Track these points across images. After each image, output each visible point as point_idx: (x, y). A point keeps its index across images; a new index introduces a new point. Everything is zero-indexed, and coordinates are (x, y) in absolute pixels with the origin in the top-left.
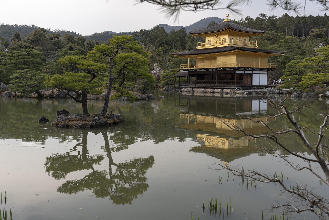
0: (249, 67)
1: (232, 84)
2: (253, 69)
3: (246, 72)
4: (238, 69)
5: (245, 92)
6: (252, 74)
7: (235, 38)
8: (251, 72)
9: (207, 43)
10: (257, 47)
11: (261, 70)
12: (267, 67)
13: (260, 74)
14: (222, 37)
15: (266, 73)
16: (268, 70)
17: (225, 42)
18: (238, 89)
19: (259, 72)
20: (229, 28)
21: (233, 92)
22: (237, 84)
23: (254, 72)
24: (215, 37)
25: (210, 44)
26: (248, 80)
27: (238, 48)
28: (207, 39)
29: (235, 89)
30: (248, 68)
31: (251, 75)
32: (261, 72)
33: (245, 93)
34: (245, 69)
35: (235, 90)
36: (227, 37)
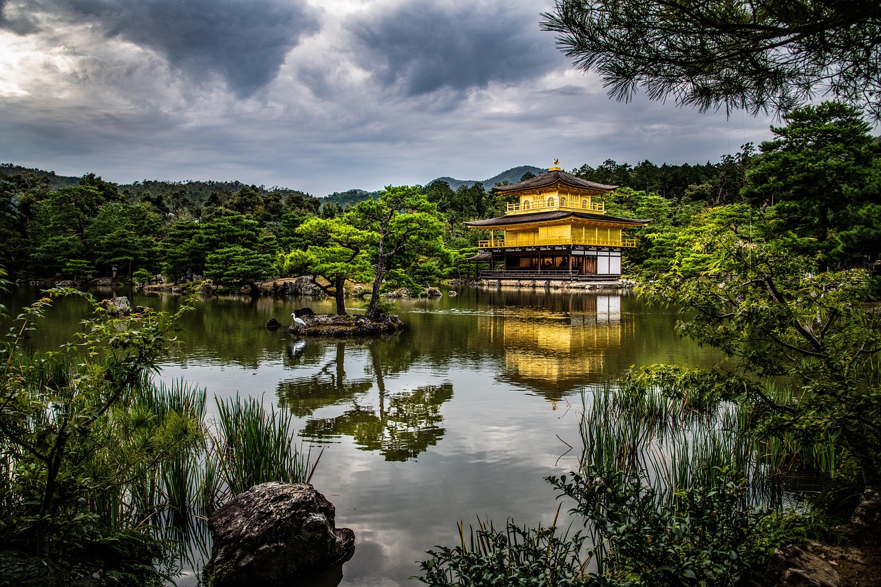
0: (592, 244)
1: (565, 272)
2: (599, 249)
3: (587, 253)
4: (575, 247)
5: (588, 284)
6: (597, 256)
7: (568, 197)
8: (595, 253)
9: (523, 205)
10: (603, 212)
11: (611, 249)
12: (621, 245)
13: (609, 256)
14: (547, 196)
15: (619, 254)
16: (622, 249)
17: (553, 204)
18: (574, 280)
19: (607, 254)
20: (560, 181)
21: (566, 286)
22: (573, 272)
23: (599, 253)
24: (535, 196)
25: (528, 207)
26: (589, 267)
27: (573, 214)
28: (523, 199)
29: (569, 280)
30: (590, 246)
31: (595, 258)
32: (612, 254)
33: (587, 287)
34: (586, 248)
35: (569, 282)
36: (555, 196)
